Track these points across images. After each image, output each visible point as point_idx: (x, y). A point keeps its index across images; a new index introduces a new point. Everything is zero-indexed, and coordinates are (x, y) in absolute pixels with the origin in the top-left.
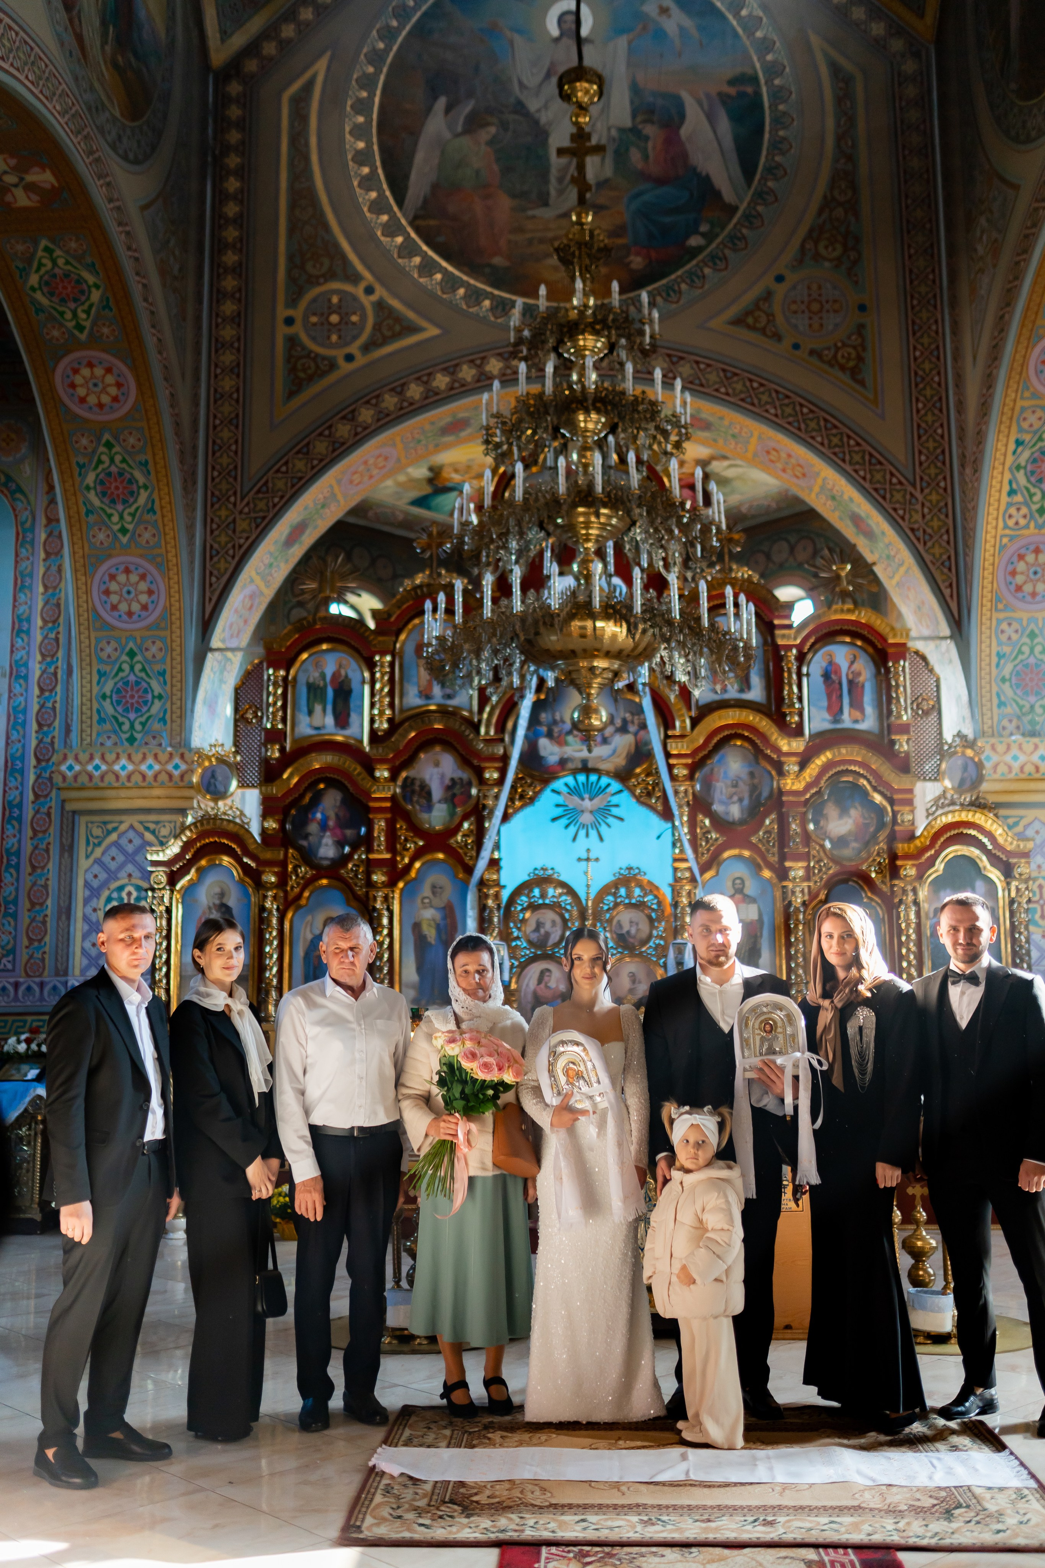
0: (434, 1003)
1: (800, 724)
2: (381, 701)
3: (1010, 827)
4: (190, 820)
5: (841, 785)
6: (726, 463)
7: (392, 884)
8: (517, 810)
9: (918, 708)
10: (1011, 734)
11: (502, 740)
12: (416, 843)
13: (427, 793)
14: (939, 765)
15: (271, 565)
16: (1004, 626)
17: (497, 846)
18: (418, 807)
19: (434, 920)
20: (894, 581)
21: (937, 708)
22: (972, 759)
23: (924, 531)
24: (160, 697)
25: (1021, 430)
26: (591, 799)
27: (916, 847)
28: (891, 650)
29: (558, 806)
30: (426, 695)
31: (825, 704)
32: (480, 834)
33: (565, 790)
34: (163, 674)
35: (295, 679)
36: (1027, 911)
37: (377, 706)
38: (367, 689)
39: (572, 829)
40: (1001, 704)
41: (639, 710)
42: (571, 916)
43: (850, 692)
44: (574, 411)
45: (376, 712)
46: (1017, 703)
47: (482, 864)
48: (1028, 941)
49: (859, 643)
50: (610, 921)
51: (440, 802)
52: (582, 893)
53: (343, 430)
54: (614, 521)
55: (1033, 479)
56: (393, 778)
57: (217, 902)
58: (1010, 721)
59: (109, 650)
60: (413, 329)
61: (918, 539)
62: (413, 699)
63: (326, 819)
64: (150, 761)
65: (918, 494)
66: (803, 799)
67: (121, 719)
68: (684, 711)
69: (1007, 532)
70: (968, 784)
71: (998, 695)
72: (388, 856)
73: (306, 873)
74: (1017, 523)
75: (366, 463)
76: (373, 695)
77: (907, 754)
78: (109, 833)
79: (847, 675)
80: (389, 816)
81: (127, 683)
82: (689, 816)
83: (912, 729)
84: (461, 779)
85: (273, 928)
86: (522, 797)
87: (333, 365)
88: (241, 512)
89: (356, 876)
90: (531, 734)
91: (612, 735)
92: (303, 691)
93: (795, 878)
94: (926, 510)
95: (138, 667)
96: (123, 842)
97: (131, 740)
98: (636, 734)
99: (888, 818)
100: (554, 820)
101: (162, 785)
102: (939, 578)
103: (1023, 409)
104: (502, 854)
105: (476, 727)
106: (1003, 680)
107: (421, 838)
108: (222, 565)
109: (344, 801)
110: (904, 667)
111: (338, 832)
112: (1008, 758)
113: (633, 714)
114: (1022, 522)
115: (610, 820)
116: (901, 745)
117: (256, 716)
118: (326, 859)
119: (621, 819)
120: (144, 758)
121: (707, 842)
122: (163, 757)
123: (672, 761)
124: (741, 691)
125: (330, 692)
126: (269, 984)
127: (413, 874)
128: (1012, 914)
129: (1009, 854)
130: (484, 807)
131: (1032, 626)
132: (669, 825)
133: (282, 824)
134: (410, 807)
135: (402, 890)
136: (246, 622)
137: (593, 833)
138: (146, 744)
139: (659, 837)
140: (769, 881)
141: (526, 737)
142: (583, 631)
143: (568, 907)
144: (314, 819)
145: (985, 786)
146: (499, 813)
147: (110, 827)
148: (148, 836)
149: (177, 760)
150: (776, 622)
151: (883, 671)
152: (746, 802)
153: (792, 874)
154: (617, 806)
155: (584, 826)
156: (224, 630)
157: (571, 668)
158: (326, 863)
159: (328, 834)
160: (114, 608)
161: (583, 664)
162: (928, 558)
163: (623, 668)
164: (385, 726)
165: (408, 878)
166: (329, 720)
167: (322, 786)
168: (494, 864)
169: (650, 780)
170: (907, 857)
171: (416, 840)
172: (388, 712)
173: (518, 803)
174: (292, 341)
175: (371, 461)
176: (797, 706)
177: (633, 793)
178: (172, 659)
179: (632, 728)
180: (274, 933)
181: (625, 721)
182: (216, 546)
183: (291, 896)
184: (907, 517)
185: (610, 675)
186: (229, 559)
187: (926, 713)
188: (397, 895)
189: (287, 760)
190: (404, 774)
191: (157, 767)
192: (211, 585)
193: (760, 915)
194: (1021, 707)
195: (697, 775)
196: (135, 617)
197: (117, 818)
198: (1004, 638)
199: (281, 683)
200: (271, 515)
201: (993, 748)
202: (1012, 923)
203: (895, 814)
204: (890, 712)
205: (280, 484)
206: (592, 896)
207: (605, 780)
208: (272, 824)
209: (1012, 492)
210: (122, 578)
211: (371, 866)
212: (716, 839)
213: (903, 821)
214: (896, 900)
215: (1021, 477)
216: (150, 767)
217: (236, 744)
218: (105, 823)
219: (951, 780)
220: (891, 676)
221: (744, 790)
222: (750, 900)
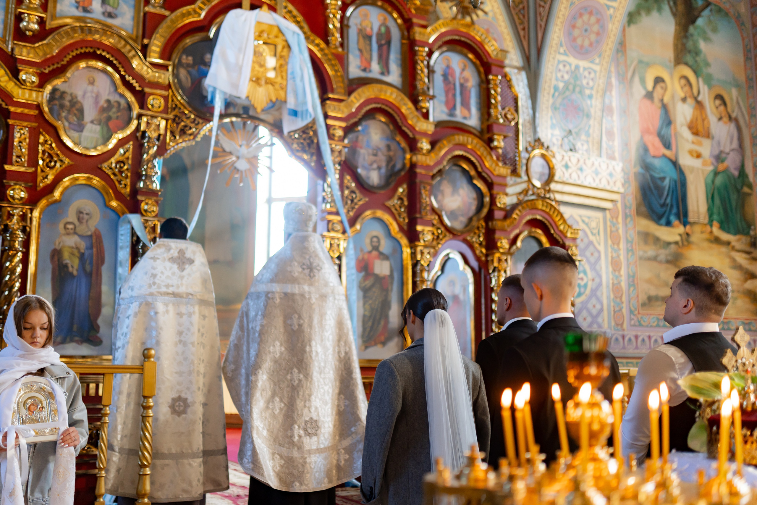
1: (427, 111)
7: (30, 202)
9: (505, 116)
11: (168, 69)
13: (78, 111)
16: (561, 66)
18: (66, 123)
19: (78, 248)
27: (509, 225)
28: (492, 66)
30: (84, 8)
32: (136, 162)
40: (553, 125)
43: (462, 93)
46: (563, 127)
49: (470, 56)
51: (92, 122)
56: (40, 85)
66: (431, 173)
72: (28, 170)
77: (503, 151)
79: (459, 79)
80: (32, 125)
82: (339, 175)
83: (503, 132)
84: (118, 103)
86: (183, 132)
93: (423, 242)
99: (487, 200)
106: (556, 108)
116: (499, 142)
121: (354, 199)
123: (330, 122)
124: (382, 73)
127: (56, 195)
129: (566, 239)
130: (144, 135)
131: (576, 72)
135: (43, 210)
140: (400, 242)
145: (553, 184)
150: (415, 21)
152: (383, 170)
153: (422, 237)
155: (239, 172)
164: (35, 27)
165: (50, 199)
169: (307, 136)
170: (502, 232)
171: (63, 158)
173: (177, 137)
187: (510, 122)
190: (53, 84)
193: (392, 271)
194: (564, 131)
203: (493, 197)
204: (489, 114)
211: (7, 178)
212: (359, 200)
220: (491, 86)
221: (382, 159)
222: (384, 257)
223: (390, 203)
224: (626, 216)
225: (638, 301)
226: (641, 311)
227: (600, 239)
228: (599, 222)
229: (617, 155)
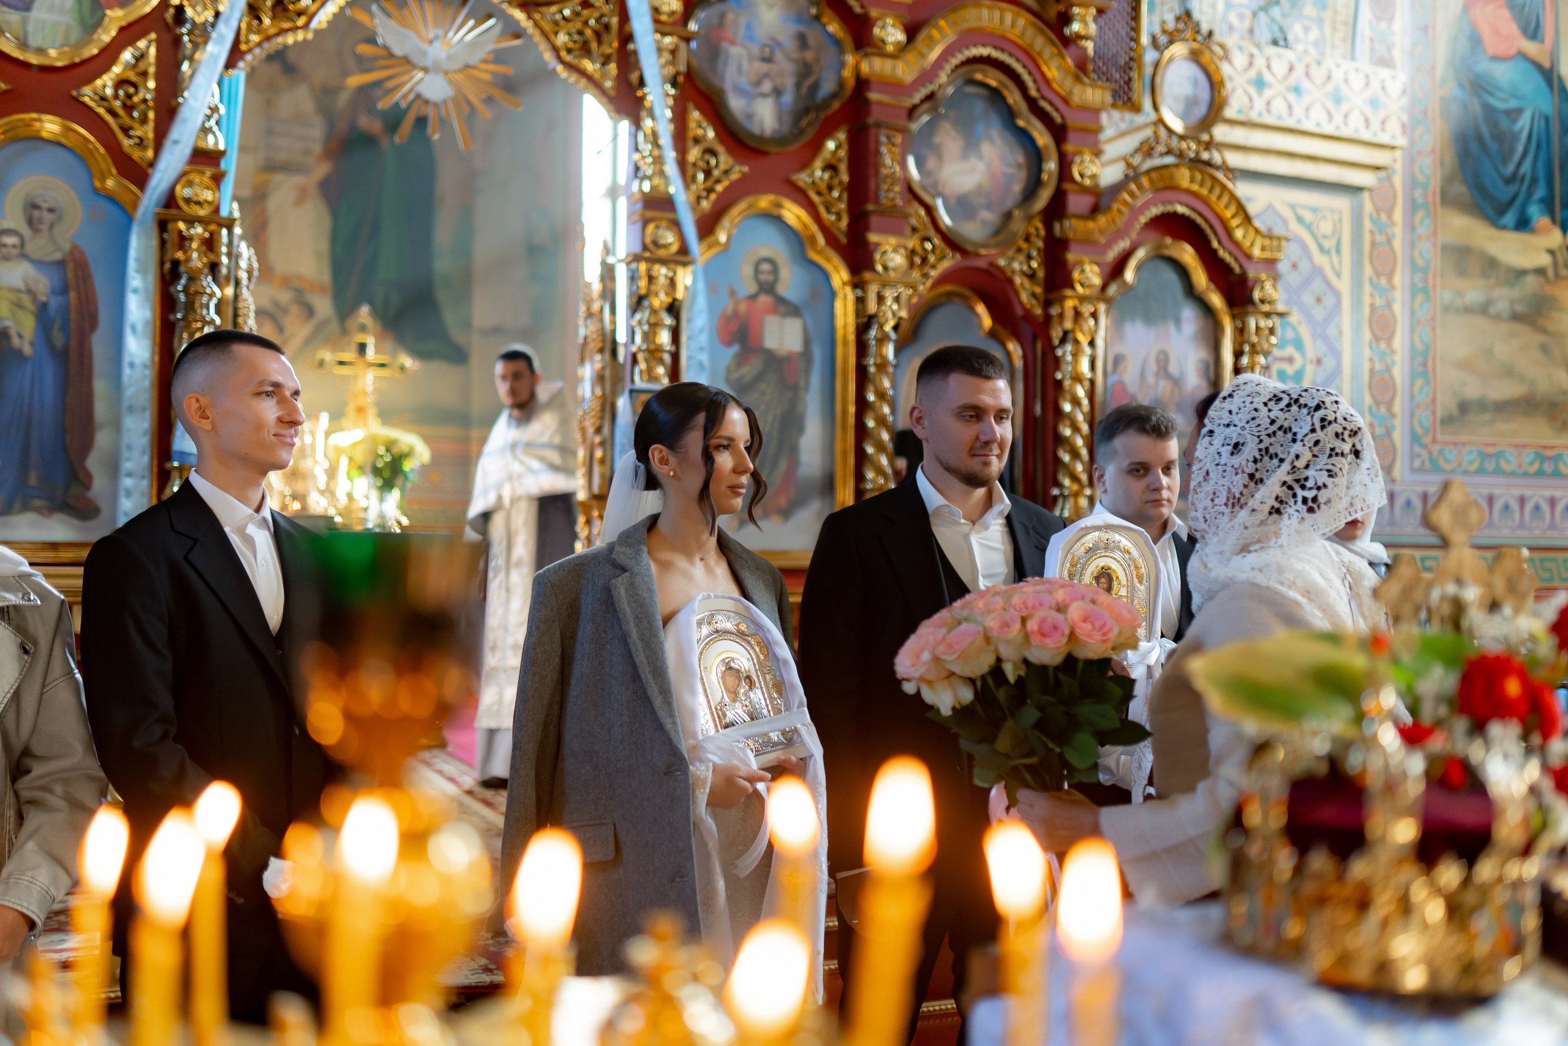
0: (26, 508)
5: (971, 90)
8: (268, 40)
19: (30, 292)
22: (1205, 68)
26: (448, 42)
27: (1102, 229)
32: (167, 83)
66: (906, 102)
70: (1196, 117)
82: (675, 110)
93: (886, 269)
99: (1051, 168)
121: (709, 171)
132: (628, 126)
145: (1219, 132)
152: (788, 98)
153: (881, 259)
168: (204, 163)
170: (1085, 247)
173: (270, 23)
177: (549, 41)
193: (807, 342)
212: (729, 170)
221: (785, 69)
222: (788, 308)
223: (802, 178)
224: (1412, 207)
225: (1434, 413)
226: (1439, 436)
227: (1340, 262)
228: (1340, 221)
229: (1397, 54)
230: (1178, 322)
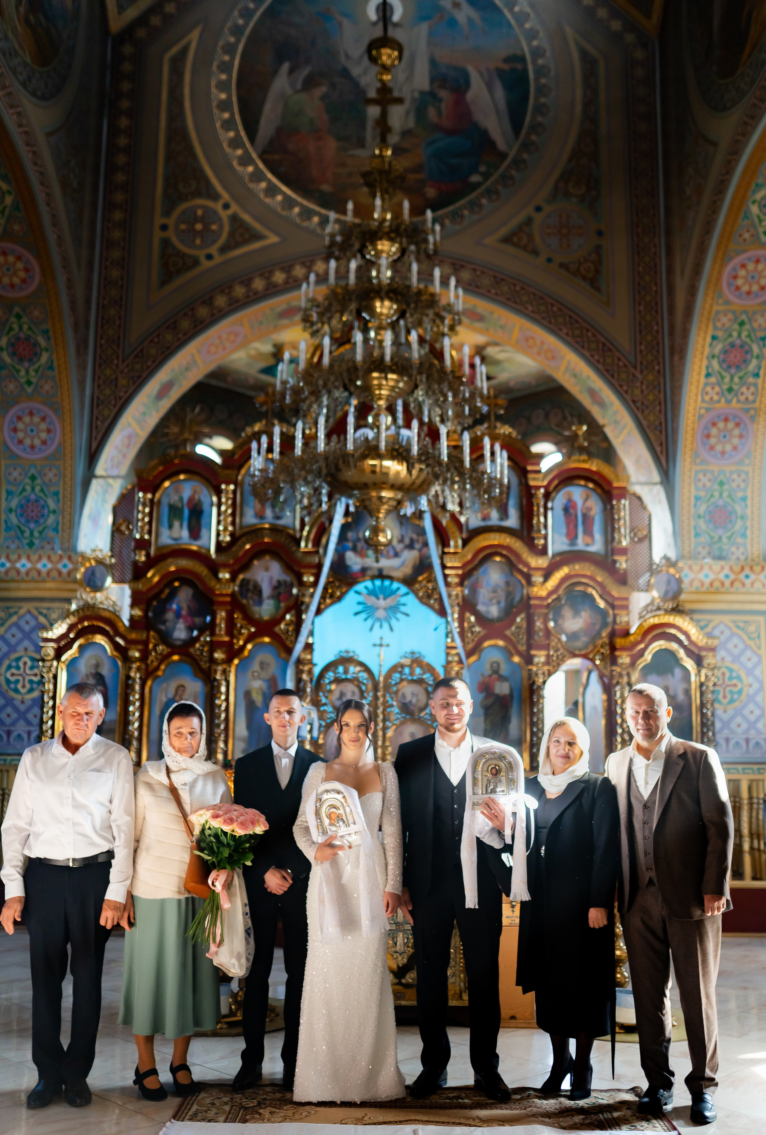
1: (545, 546)
2: (225, 520)
3: (702, 628)
4: (74, 607)
5: (575, 593)
6: (497, 349)
7: (229, 661)
8: (328, 606)
9: (635, 535)
10: (704, 558)
11: (317, 552)
12: (249, 630)
13: (258, 590)
14: (649, 580)
15: (144, 414)
16: (701, 476)
17: (311, 633)
18: (251, 602)
19: (261, 689)
20: (620, 440)
21: (649, 537)
22: (674, 576)
23: (643, 403)
24: (54, 512)
25: (715, 328)
26: (385, 599)
27: (631, 642)
28: (615, 492)
29: (359, 603)
30: (261, 516)
31: (564, 530)
32: (298, 623)
33: (365, 591)
34: (56, 494)
35: (159, 501)
36: (713, 692)
37: (222, 523)
38: (214, 510)
39: (370, 622)
40: (697, 535)
41: (422, 532)
42: (367, 688)
43: (584, 522)
44: (373, 299)
45: (221, 528)
46: (709, 534)
47: (299, 647)
48: (713, 714)
49: (591, 485)
50: (396, 692)
51: (269, 598)
52: (375, 670)
53: (203, 312)
54: (401, 385)
55: (724, 366)
56: (233, 579)
57: (93, 671)
58: (704, 548)
59: (15, 474)
60: (258, 237)
61: (638, 409)
62: (250, 519)
63: (180, 609)
64: (45, 561)
65: (638, 374)
66: (545, 603)
67: (23, 528)
68: (457, 534)
69: (705, 405)
70: (670, 595)
71: (695, 528)
72: (227, 639)
73: (163, 650)
74: (711, 399)
75: (220, 337)
76: (219, 514)
77: (625, 571)
78: (10, 615)
79: (582, 510)
80: (229, 608)
81: (28, 500)
82: (459, 614)
83: (629, 553)
84: (285, 582)
85: (136, 692)
86: (332, 596)
87: (196, 262)
88: (122, 372)
89: (202, 653)
90: (340, 548)
91: (402, 550)
92: (165, 511)
93: (538, 664)
94: (644, 387)
95: (37, 488)
96: (22, 623)
97: (31, 544)
98: (420, 550)
99: (610, 619)
100: (356, 614)
101: (54, 580)
102: (652, 438)
103: (718, 312)
104: (316, 640)
105: (298, 542)
106: (699, 517)
107: (253, 626)
108: (106, 412)
109: (194, 596)
110: (624, 505)
111: (189, 619)
112: (701, 576)
113: (418, 534)
114: (716, 398)
115: (399, 616)
116: (621, 564)
117: (128, 528)
118: (179, 640)
119: (407, 615)
120: (40, 558)
121: (472, 633)
122: (55, 558)
123: (447, 572)
124: (501, 519)
125: (186, 512)
126: (132, 736)
127: (246, 653)
128: (702, 694)
129: (700, 648)
130: (302, 603)
131: (721, 477)
132: (443, 620)
133: (146, 612)
134: (244, 601)
135: (237, 666)
136: (124, 456)
137: (386, 625)
138: (42, 548)
139: (436, 629)
140: (518, 664)
141: (336, 550)
142: (373, 468)
143: (365, 682)
144: (171, 609)
145: (683, 597)
146: (313, 608)
147: (12, 611)
148: (42, 619)
149: (65, 561)
150: (529, 468)
151: (608, 507)
152: (503, 604)
153: (536, 660)
154: (404, 605)
155: (378, 619)
156: (106, 462)
157: (365, 497)
158: (178, 643)
159: (181, 621)
160: (20, 442)
161: (374, 494)
162: (645, 423)
163: (405, 498)
164: (228, 539)
165: (242, 656)
166: (185, 534)
167: (176, 584)
168: (309, 647)
169: (430, 586)
170: (624, 649)
171: (249, 627)
172: (230, 528)
173: (328, 601)
174: (166, 243)
175: (224, 336)
176: (543, 532)
177: (417, 595)
178: (64, 483)
179: (418, 546)
180: (137, 696)
181: (412, 541)
182: (102, 397)
183: (151, 668)
184: (630, 391)
185: (394, 503)
186: (112, 407)
187: (641, 540)
188: (233, 669)
189: (151, 563)
190: (241, 577)
191: (50, 566)
192: (97, 427)
193: (511, 691)
194: (712, 538)
195: (466, 583)
196: (36, 450)
197: (18, 604)
198: (700, 485)
199: (148, 503)
200: (144, 375)
201: (690, 568)
202: (701, 701)
203: (615, 616)
204: (613, 539)
205: (153, 352)
206: (384, 672)
207: (396, 585)
208: (137, 612)
209: (708, 375)
210: (27, 419)
211: (213, 646)
212: (479, 632)
213: (621, 622)
214: (614, 682)
215: (715, 364)
216: (45, 566)
217: (112, 550)
218: (8, 608)
219: (658, 591)
220: (615, 511)
221: (502, 595)
222: (504, 679)
223: (508, 633)
227: (760, 643)
228: (760, 625)
230: (673, 674)
